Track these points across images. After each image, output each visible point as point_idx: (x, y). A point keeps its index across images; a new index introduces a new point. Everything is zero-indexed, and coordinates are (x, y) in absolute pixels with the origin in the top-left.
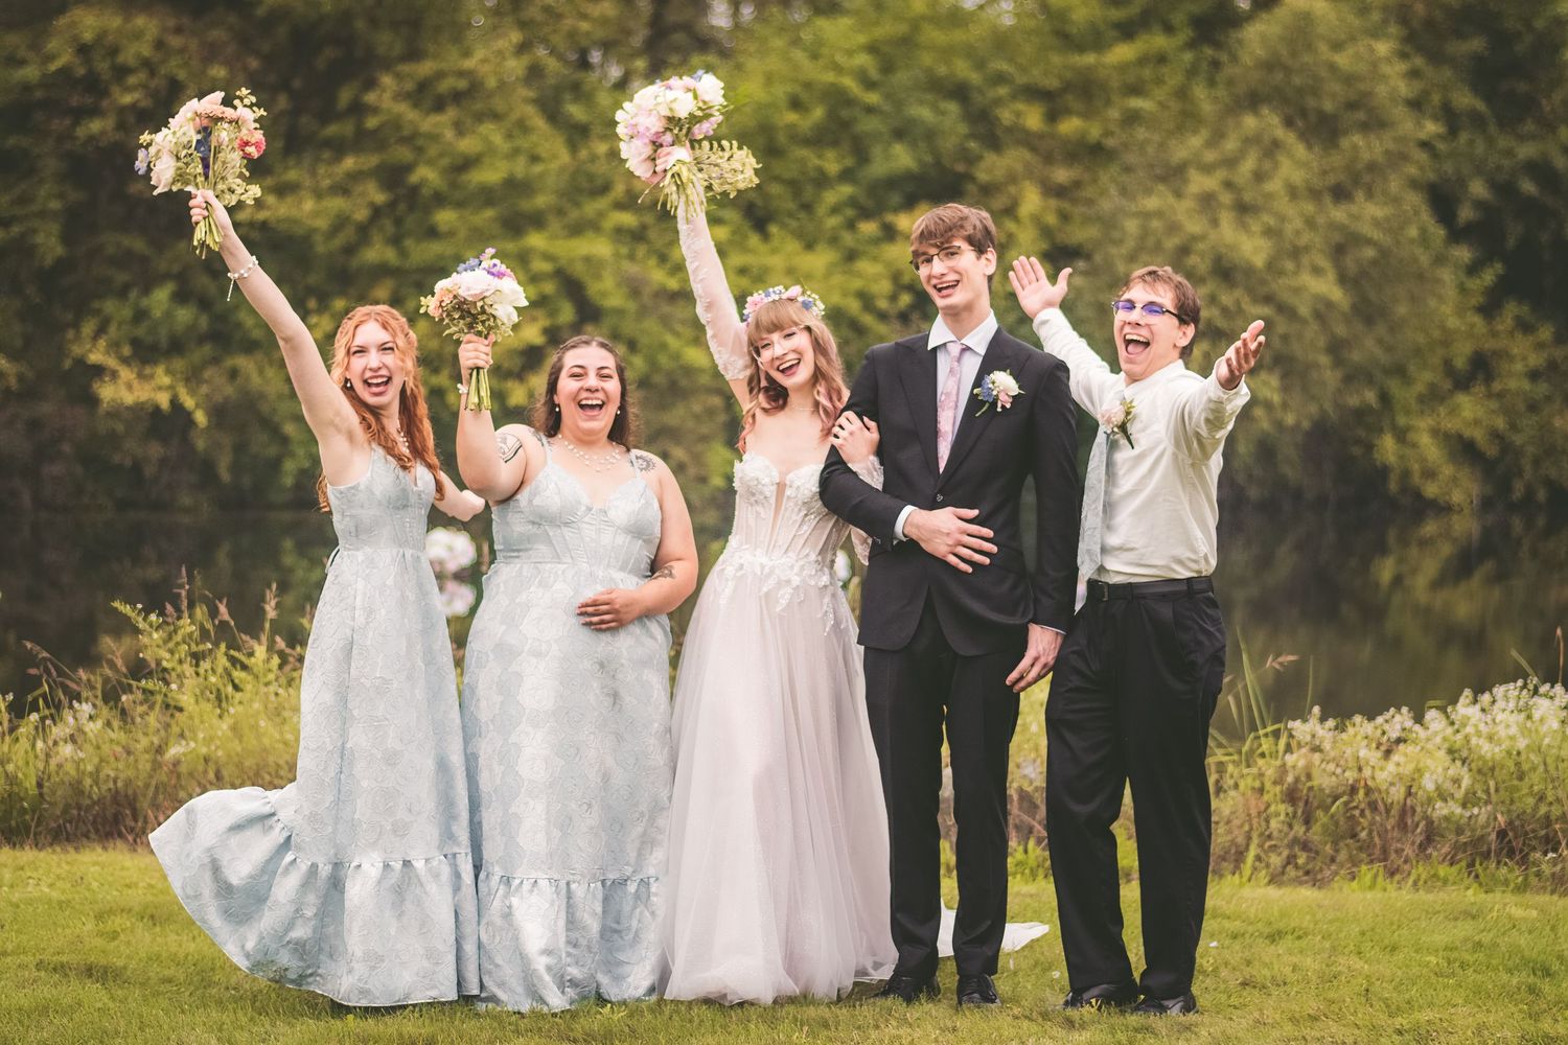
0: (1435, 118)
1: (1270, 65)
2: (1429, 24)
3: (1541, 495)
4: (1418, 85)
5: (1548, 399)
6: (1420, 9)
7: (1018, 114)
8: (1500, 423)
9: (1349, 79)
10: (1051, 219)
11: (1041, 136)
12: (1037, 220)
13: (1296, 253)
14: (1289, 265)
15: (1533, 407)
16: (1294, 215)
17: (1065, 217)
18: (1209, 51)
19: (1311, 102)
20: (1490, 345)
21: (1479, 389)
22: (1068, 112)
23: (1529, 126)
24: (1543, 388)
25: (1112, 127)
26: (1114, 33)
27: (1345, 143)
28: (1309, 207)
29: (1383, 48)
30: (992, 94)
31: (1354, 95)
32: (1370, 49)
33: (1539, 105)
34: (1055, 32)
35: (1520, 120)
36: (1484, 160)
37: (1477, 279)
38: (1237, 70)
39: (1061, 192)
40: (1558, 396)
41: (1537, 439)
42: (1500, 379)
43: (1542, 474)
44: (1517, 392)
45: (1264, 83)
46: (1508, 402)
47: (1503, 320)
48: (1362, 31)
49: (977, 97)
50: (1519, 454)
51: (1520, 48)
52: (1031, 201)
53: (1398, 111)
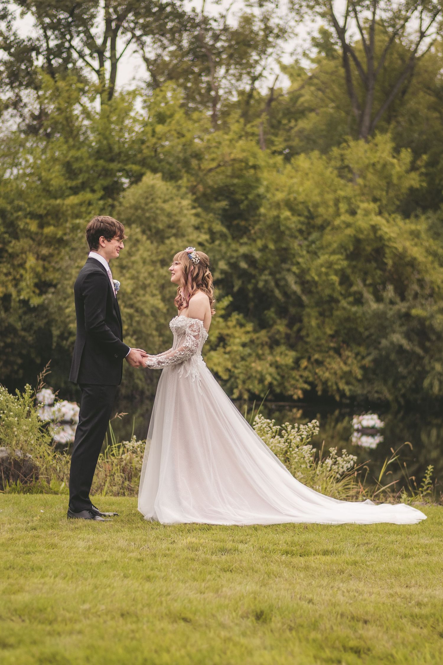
0: (205, 233)
1: (136, 207)
2: (204, 195)
3: (246, 396)
4: (199, 220)
5: (250, 355)
6: (201, 188)
7: (27, 224)
8: (229, 365)
9: (169, 215)
10: (40, 269)
11: (37, 234)
12: (33, 269)
13: (144, 287)
14: (141, 292)
15: (243, 359)
16: (144, 271)
17: (45, 269)
18: (110, 201)
19: (153, 224)
20: (226, 332)
21: (220, 350)
22: (49, 224)
23: (245, 240)
24: (248, 350)
25: (68, 231)
26: (68, 192)
27: (167, 242)
28: (151, 269)
29: (186, 203)
30: (15, 215)
31: (172, 222)
32: (180, 203)
33: (250, 231)
34: (44, 190)
35: (241, 237)
36: (225, 253)
37: (221, 303)
38: (122, 208)
39: (44, 258)
40: (254, 354)
41: (244, 372)
42: (230, 345)
43: (246, 387)
44: (236, 351)
45: (133, 214)
46: (233, 356)
47: (231, 321)
48: (177, 196)
49: (9, 216)
50: (237, 378)
51: (242, 206)
52: (31, 261)
53: (190, 230)
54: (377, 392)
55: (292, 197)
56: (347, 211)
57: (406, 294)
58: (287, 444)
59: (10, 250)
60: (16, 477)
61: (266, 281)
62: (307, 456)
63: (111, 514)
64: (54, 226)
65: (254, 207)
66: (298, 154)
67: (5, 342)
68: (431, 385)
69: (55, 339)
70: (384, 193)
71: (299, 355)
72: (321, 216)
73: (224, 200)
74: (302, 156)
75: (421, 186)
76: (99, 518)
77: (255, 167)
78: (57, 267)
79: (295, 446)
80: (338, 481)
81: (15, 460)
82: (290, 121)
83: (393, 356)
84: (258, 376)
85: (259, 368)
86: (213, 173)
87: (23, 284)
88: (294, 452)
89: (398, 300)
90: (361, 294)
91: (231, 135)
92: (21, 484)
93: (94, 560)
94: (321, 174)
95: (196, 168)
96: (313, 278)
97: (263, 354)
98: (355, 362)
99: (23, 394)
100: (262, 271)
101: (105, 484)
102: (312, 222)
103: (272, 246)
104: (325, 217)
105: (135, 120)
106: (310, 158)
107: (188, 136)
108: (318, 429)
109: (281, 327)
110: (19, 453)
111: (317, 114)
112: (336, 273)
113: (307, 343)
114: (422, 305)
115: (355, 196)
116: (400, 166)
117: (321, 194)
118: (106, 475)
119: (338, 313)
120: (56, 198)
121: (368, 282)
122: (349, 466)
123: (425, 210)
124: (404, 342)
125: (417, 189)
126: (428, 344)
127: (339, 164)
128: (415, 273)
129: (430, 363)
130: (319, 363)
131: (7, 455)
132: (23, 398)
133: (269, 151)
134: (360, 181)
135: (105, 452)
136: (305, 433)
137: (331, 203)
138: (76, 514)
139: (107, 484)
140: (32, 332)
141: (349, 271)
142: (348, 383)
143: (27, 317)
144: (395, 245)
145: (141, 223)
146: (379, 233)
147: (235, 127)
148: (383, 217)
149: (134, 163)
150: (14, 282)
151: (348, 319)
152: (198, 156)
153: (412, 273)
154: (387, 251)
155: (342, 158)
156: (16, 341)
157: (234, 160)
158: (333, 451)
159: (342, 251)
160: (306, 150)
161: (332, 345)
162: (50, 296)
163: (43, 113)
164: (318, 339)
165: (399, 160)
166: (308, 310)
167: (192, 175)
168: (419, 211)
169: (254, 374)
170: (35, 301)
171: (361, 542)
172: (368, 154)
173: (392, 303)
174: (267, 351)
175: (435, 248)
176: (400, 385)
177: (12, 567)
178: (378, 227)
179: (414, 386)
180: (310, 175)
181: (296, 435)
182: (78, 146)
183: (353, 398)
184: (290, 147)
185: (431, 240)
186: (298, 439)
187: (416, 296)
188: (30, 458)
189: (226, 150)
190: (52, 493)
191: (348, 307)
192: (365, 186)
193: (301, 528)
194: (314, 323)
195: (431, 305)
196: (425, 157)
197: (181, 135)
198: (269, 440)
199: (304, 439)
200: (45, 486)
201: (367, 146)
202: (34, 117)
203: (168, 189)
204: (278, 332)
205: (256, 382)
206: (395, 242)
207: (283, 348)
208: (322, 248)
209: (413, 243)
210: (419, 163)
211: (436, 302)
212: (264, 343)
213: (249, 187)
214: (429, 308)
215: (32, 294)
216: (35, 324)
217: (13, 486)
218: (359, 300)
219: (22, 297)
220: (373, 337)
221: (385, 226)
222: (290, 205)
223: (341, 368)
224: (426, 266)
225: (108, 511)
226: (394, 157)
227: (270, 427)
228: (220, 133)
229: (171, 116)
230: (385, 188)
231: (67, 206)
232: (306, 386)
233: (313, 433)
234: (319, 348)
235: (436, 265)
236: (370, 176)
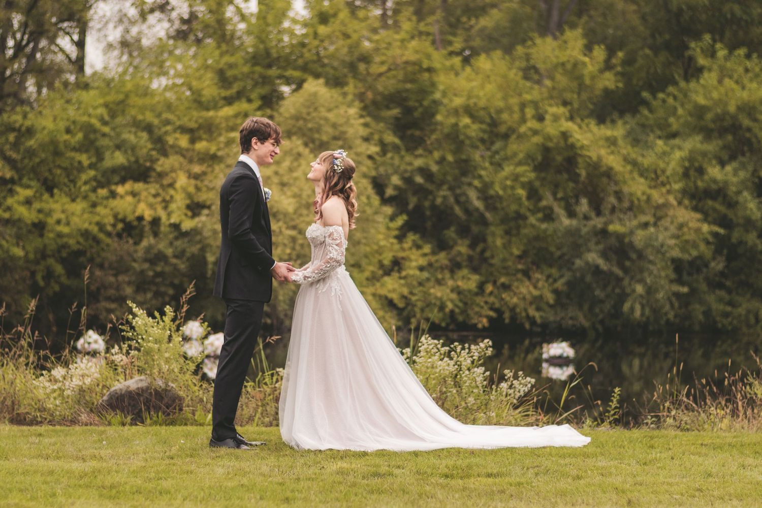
0: (376, 145)
1: (297, 118)
2: (374, 103)
4: (368, 131)
5: (428, 279)
6: (370, 95)
7: (176, 139)
8: (405, 291)
9: (334, 126)
10: (192, 189)
11: (187, 150)
12: (184, 189)
14: (305, 212)
15: (420, 284)
17: (198, 189)
18: (268, 111)
19: (316, 136)
20: (401, 254)
21: (395, 275)
22: (200, 139)
23: (420, 151)
24: (425, 275)
25: (222, 146)
26: (222, 102)
29: (353, 111)
30: (164, 129)
31: (337, 133)
32: (346, 112)
33: (425, 141)
34: (195, 101)
35: (416, 148)
36: (399, 167)
37: (394, 222)
38: (281, 119)
39: (196, 177)
40: (433, 279)
41: (422, 299)
42: (405, 270)
43: (425, 315)
44: (413, 276)
45: (294, 126)
46: (409, 280)
47: (407, 243)
48: (343, 104)
49: (156, 131)
50: (414, 306)
51: (417, 114)
52: (182, 180)
53: (358, 142)
54: (571, 318)
55: (472, 101)
56: (533, 117)
57: (602, 208)
58: (456, 367)
59: (159, 169)
60: (157, 409)
61: (445, 197)
62: (479, 379)
63: (258, 443)
64: (208, 141)
65: (430, 114)
66: (478, 54)
67: (154, 271)
68: (632, 309)
69: (210, 266)
70: (575, 96)
71: (483, 279)
72: (505, 122)
73: (395, 108)
74: (483, 57)
75: (617, 87)
76: (244, 447)
77: (430, 70)
78: (211, 185)
79: (466, 368)
80: (516, 407)
81: (156, 390)
82: (469, 19)
83: (589, 278)
84: (438, 303)
85: (439, 294)
86: (383, 79)
87: (173, 206)
88: (465, 374)
89: (593, 214)
90: (551, 209)
91: (402, 35)
92: (163, 417)
93: (230, 484)
94: (505, 77)
95: (364, 72)
96: (497, 192)
97: (443, 279)
98: (546, 285)
99: (164, 317)
100: (440, 185)
101: (256, 414)
102: (495, 130)
103: (450, 158)
104: (509, 123)
105: (294, 21)
106: (492, 60)
107: (355, 36)
108: (491, 349)
109: (462, 248)
110: (160, 383)
111: (500, 10)
112: (523, 186)
113: (491, 265)
114: (620, 220)
115: (543, 100)
116: (593, 65)
117: (505, 98)
118: (257, 405)
119: (525, 231)
120: (208, 109)
121: (560, 195)
122: (526, 390)
123: (622, 114)
124: (601, 262)
125: (612, 92)
126: (628, 263)
127: (524, 64)
128: (612, 184)
129: (630, 284)
130: (506, 287)
131: (147, 384)
132: (163, 321)
133: (444, 52)
134: (548, 83)
135: (257, 380)
136: (476, 354)
137: (516, 108)
138: (218, 443)
139: (258, 415)
140: (185, 259)
141: (537, 184)
142: (538, 309)
143: (178, 243)
144: (588, 154)
145: (304, 135)
146: (571, 140)
147: (407, 26)
148: (575, 123)
149: (295, 69)
150: (163, 204)
151: (537, 238)
152: (366, 59)
153: (609, 184)
154: (580, 160)
155: (528, 57)
156: (167, 269)
157: (407, 63)
158: (508, 373)
159: (530, 161)
160: (488, 51)
161: (520, 267)
162: (203, 218)
163: (193, 16)
164: (504, 260)
165: (591, 58)
166: (492, 228)
167: (361, 80)
168: (615, 115)
169: (433, 301)
170: (187, 225)
171: (530, 465)
172: (557, 52)
173: (586, 218)
174: (447, 275)
175: (634, 156)
176: (597, 310)
177: (139, 492)
178: (568, 134)
179: (613, 311)
180: (492, 78)
181: (466, 356)
182: (233, 51)
183: (545, 326)
184: (472, 49)
185: (629, 147)
186: (469, 361)
187: (613, 210)
188: (172, 387)
189: (398, 52)
190: (197, 425)
191: (537, 224)
192: (554, 88)
193: (466, 453)
194: (499, 242)
195: (630, 220)
196: (620, 54)
197: (347, 36)
198: (436, 362)
199: (475, 361)
200: (189, 417)
201: (555, 44)
202: (183, 21)
203: (332, 97)
204: (460, 253)
205: (436, 310)
206: (589, 151)
207: (465, 272)
208: (506, 159)
209: (609, 151)
210: (614, 61)
211: (635, 216)
212: (444, 266)
213: (424, 92)
214: (628, 223)
215: (183, 217)
216: (188, 250)
217: (155, 419)
218: (549, 216)
219: (172, 221)
220: (566, 258)
221: (577, 132)
222: (469, 111)
223: (530, 293)
224: (624, 176)
225: (255, 440)
226: (585, 55)
227: (438, 349)
228: (390, 32)
229: (335, 15)
230: (577, 90)
231: (222, 117)
232: (492, 314)
233: (485, 354)
234: (506, 271)
235: (636, 175)
236: (558, 77)
